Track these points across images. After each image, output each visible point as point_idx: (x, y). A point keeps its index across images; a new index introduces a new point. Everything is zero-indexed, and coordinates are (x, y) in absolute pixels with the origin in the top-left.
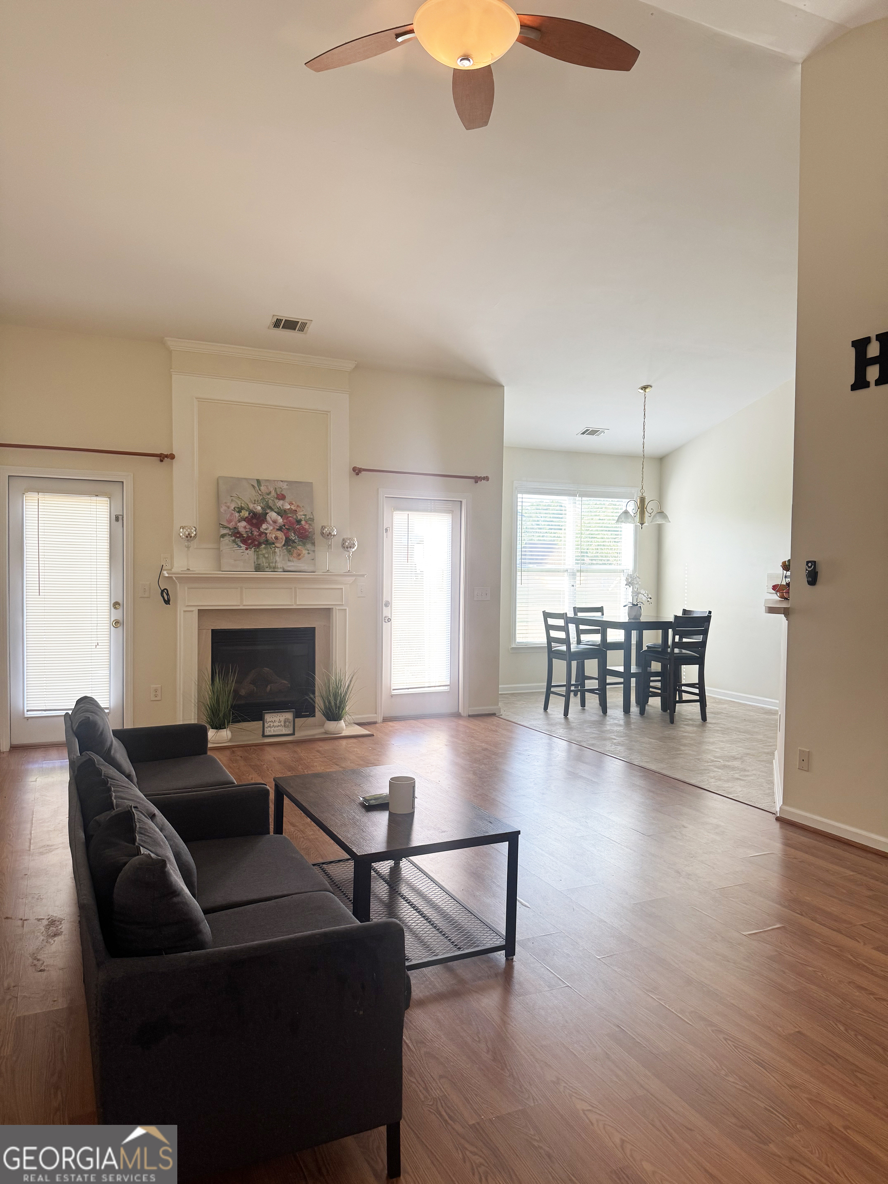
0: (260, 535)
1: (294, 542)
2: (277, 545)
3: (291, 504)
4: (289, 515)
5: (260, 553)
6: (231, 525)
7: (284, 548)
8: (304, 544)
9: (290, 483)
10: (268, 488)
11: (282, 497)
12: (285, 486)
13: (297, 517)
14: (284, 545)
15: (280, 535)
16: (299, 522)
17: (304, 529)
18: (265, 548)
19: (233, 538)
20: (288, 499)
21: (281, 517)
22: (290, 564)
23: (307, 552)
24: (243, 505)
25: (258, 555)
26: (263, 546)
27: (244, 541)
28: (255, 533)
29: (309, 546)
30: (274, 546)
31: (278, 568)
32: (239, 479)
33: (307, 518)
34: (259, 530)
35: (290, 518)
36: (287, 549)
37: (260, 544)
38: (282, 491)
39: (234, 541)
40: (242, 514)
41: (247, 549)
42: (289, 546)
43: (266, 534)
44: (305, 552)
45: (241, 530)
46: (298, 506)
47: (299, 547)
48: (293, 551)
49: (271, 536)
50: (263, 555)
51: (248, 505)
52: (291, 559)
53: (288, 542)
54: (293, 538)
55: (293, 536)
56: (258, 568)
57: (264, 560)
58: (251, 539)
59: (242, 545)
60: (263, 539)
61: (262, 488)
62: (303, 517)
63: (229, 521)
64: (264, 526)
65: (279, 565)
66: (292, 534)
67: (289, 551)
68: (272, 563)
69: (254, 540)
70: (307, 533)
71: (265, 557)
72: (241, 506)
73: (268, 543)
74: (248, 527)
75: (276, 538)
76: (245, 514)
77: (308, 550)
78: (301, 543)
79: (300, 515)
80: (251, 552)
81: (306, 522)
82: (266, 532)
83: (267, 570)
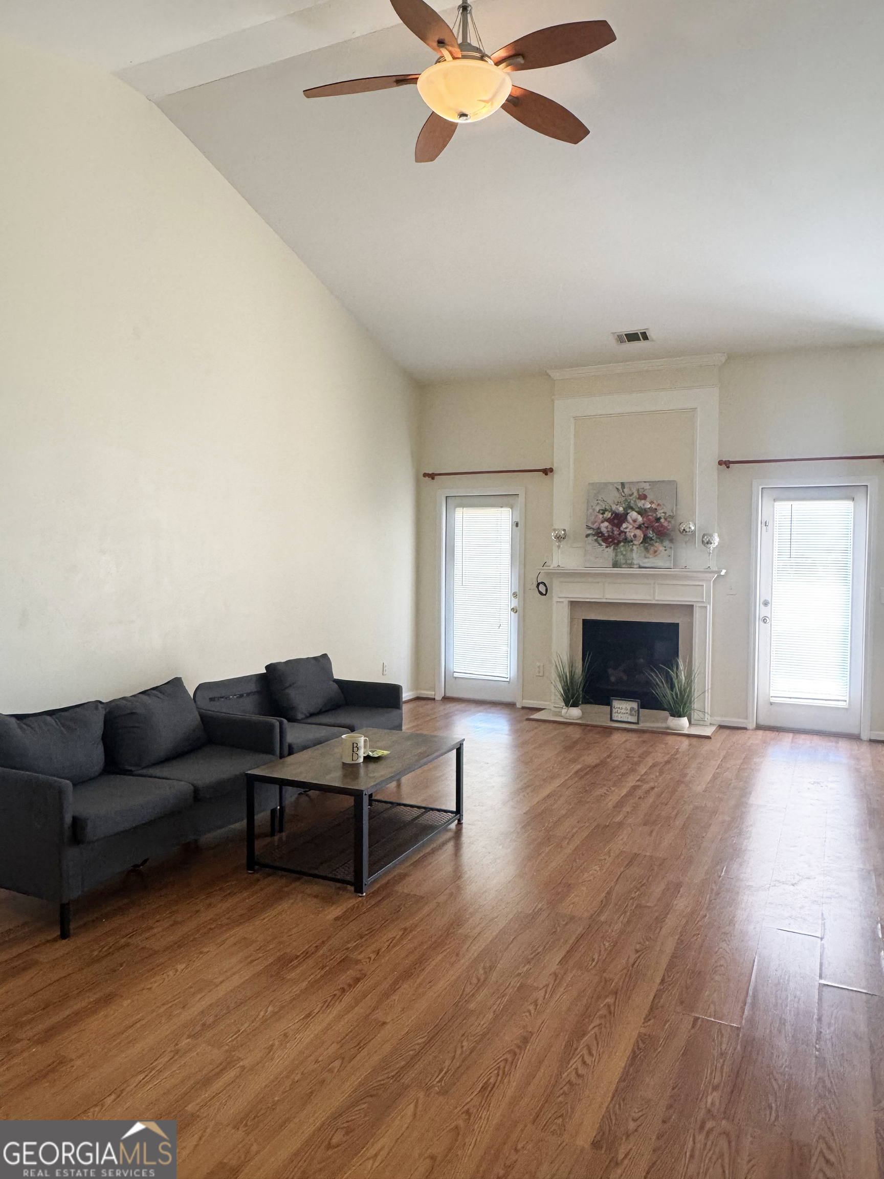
0: (619, 534)
1: (651, 539)
2: (635, 542)
3: (652, 503)
4: (650, 514)
5: (619, 550)
6: (595, 526)
7: (642, 545)
8: (662, 541)
9: (653, 483)
10: (630, 490)
11: (643, 497)
12: (647, 486)
13: (657, 515)
14: (641, 543)
15: (639, 533)
16: (658, 520)
17: (662, 526)
18: (623, 546)
19: (596, 537)
20: (650, 498)
21: (641, 516)
22: (646, 560)
23: (664, 548)
24: (607, 507)
25: (616, 553)
26: (622, 544)
27: (605, 540)
28: (616, 532)
29: (667, 543)
30: (632, 544)
31: (634, 564)
32: (606, 484)
33: (667, 515)
34: (620, 529)
35: (650, 517)
36: (644, 546)
37: (619, 542)
38: (644, 491)
39: (596, 540)
40: (605, 516)
41: (607, 547)
42: (646, 543)
43: (625, 533)
44: (661, 548)
45: (604, 530)
46: (658, 505)
47: (657, 544)
48: (650, 549)
49: (630, 535)
50: (621, 552)
51: (611, 506)
52: (648, 555)
53: (646, 539)
54: (651, 536)
55: (651, 534)
56: (616, 565)
57: (622, 557)
58: (611, 538)
59: (603, 544)
60: (623, 536)
61: (625, 490)
62: (663, 514)
63: (593, 523)
64: (624, 525)
65: (635, 562)
66: (651, 532)
67: (646, 549)
68: (629, 560)
69: (614, 539)
70: (665, 530)
71: (622, 554)
72: (605, 508)
73: (626, 541)
74: (610, 526)
75: (635, 536)
76: (608, 515)
77: (665, 547)
78: (658, 540)
79: (660, 514)
80: (610, 550)
81: (666, 519)
82: (626, 530)
83: (624, 566)
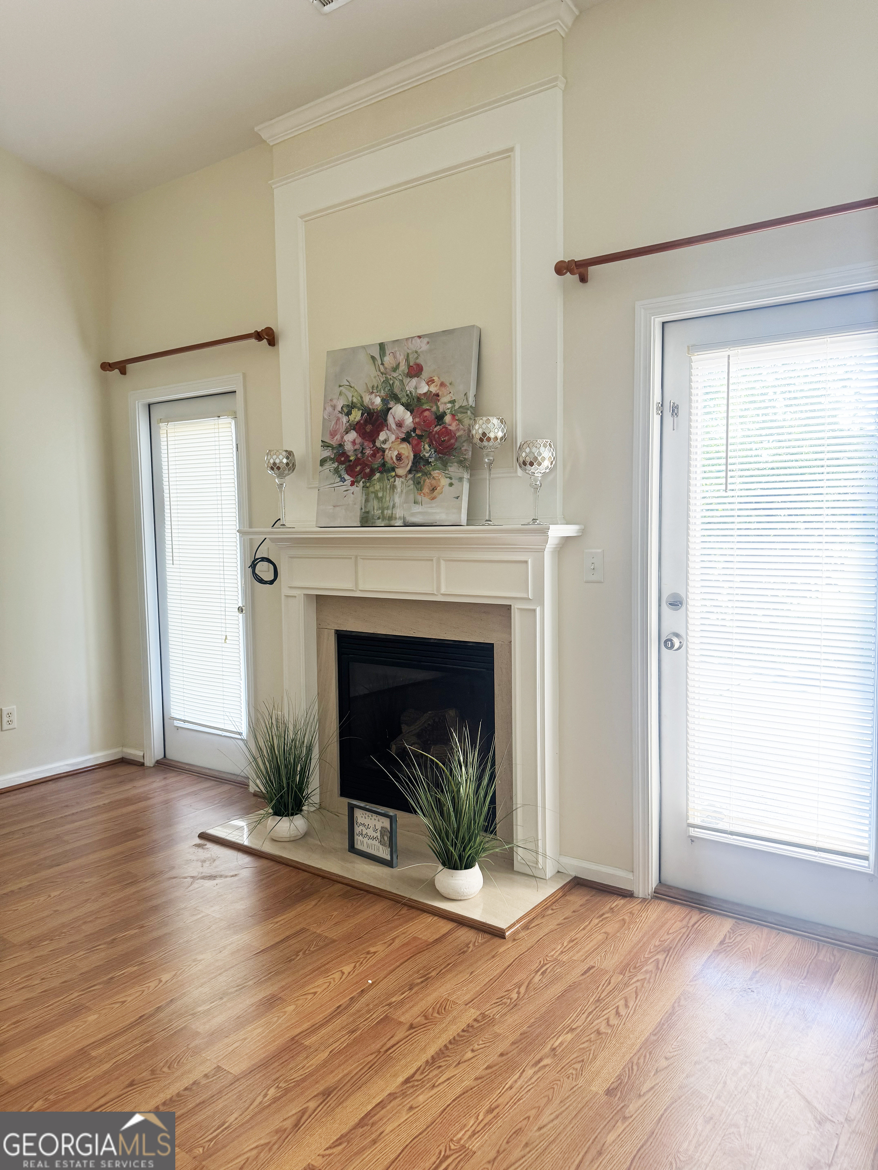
0: (374, 455)
1: (428, 463)
2: (400, 471)
3: (430, 382)
4: (426, 407)
5: (371, 489)
6: (334, 442)
7: (410, 476)
8: (445, 465)
9: (432, 337)
10: (395, 357)
11: (415, 371)
12: (423, 345)
13: (438, 408)
14: (410, 471)
15: (406, 450)
16: (440, 418)
17: (448, 432)
18: (379, 480)
19: (336, 465)
20: (425, 375)
21: (411, 413)
22: (417, 509)
23: (448, 481)
24: (355, 400)
25: (367, 495)
26: (378, 475)
27: (350, 470)
28: (368, 452)
29: (454, 469)
30: (393, 474)
31: (396, 518)
32: (354, 350)
33: (457, 407)
34: (374, 445)
35: (426, 413)
36: (413, 479)
37: (372, 473)
38: (417, 358)
39: (336, 471)
40: (352, 417)
41: (352, 484)
42: (417, 472)
43: (384, 451)
44: (444, 482)
45: (348, 447)
46: (442, 385)
47: (436, 473)
48: (425, 481)
49: (391, 455)
50: (376, 493)
51: (362, 397)
52: (419, 498)
53: (419, 464)
54: (427, 455)
55: (427, 451)
56: (366, 521)
57: (376, 502)
58: (360, 465)
59: (347, 477)
60: (377, 463)
61: (388, 359)
62: (449, 406)
63: (333, 434)
64: (382, 436)
65: (399, 513)
66: (427, 446)
67: (418, 484)
68: (388, 508)
69: (365, 465)
70: (453, 441)
71: (377, 497)
72: (352, 403)
73: (386, 469)
74: (359, 440)
75: (399, 457)
76: (356, 415)
77: (451, 478)
78: (439, 464)
79: (444, 405)
80: (358, 489)
81: (453, 416)
82: (384, 446)
83: (379, 523)
